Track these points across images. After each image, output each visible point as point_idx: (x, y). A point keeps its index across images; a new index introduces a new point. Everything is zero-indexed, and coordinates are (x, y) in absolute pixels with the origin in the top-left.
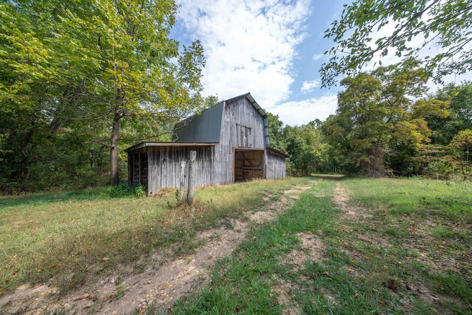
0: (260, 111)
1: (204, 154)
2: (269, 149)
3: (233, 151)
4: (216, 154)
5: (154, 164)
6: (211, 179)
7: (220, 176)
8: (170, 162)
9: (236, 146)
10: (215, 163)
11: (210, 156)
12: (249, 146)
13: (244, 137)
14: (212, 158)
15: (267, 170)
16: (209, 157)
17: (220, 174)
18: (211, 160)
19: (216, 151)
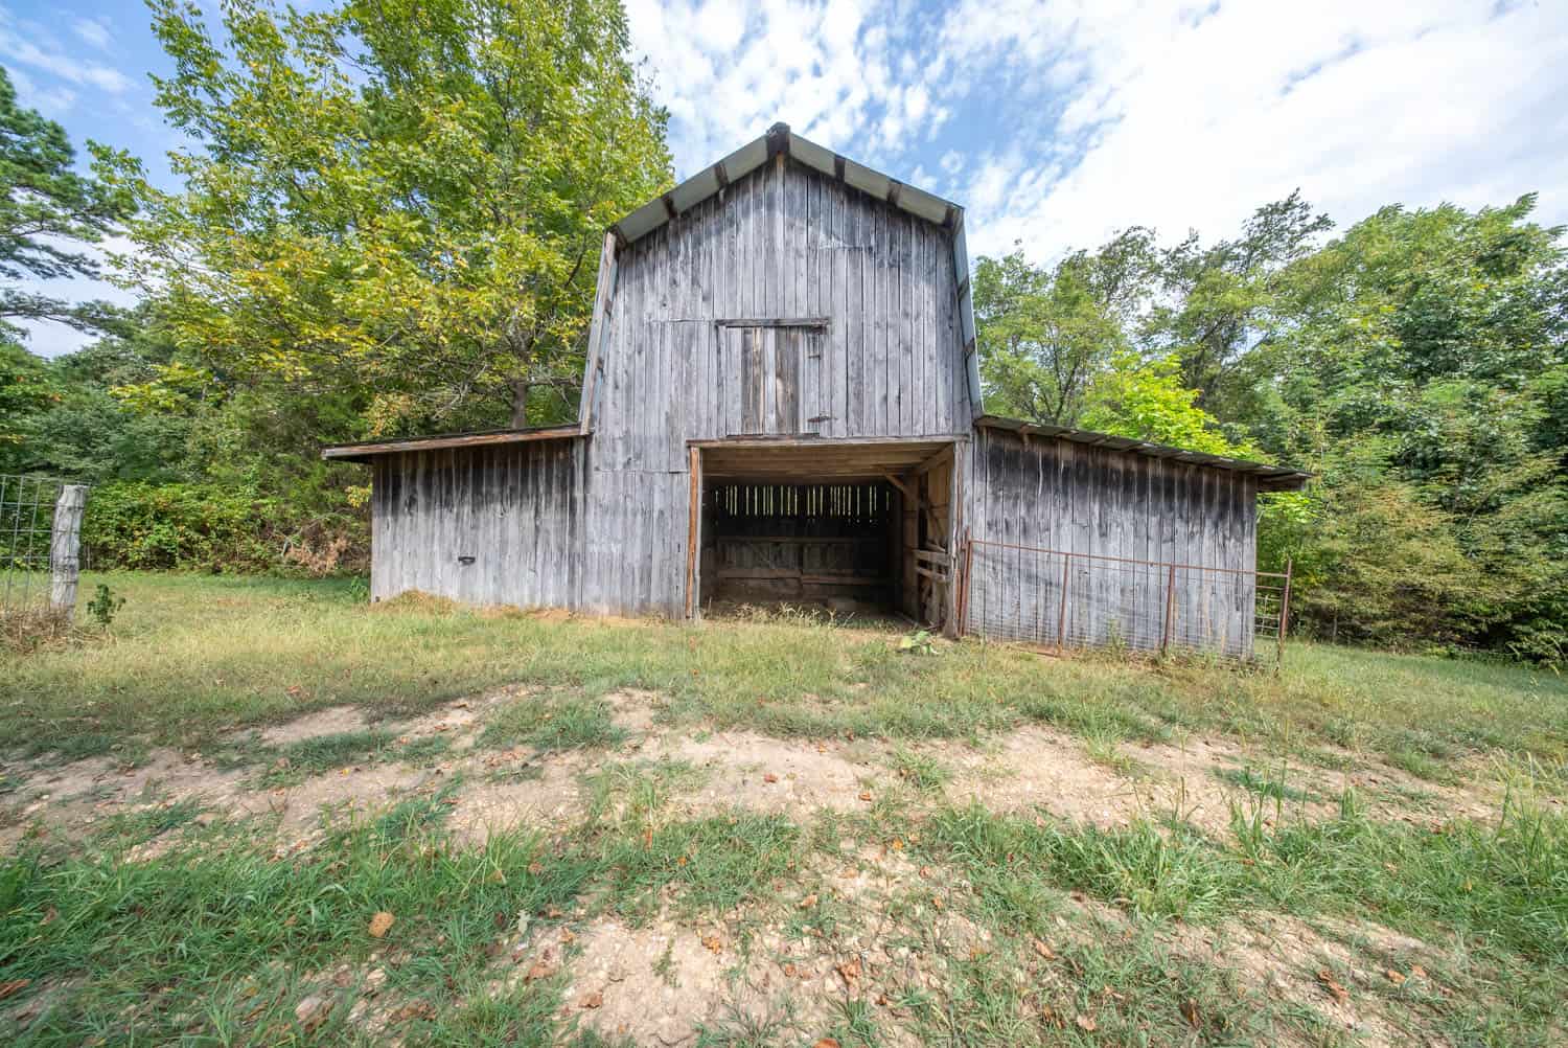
0: (905, 202)
1: (542, 479)
2: (993, 430)
3: (689, 460)
4: (597, 477)
5: (385, 515)
6: (571, 581)
7: (617, 576)
8: (428, 508)
9: (712, 435)
10: (591, 517)
11: (567, 484)
12: (804, 428)
13: (772, 385)
14: (578, 495)
15: (976, 573)
16: (564, 489)
17: (616, 564)
18: (573, 501)
19: (594, 461)
